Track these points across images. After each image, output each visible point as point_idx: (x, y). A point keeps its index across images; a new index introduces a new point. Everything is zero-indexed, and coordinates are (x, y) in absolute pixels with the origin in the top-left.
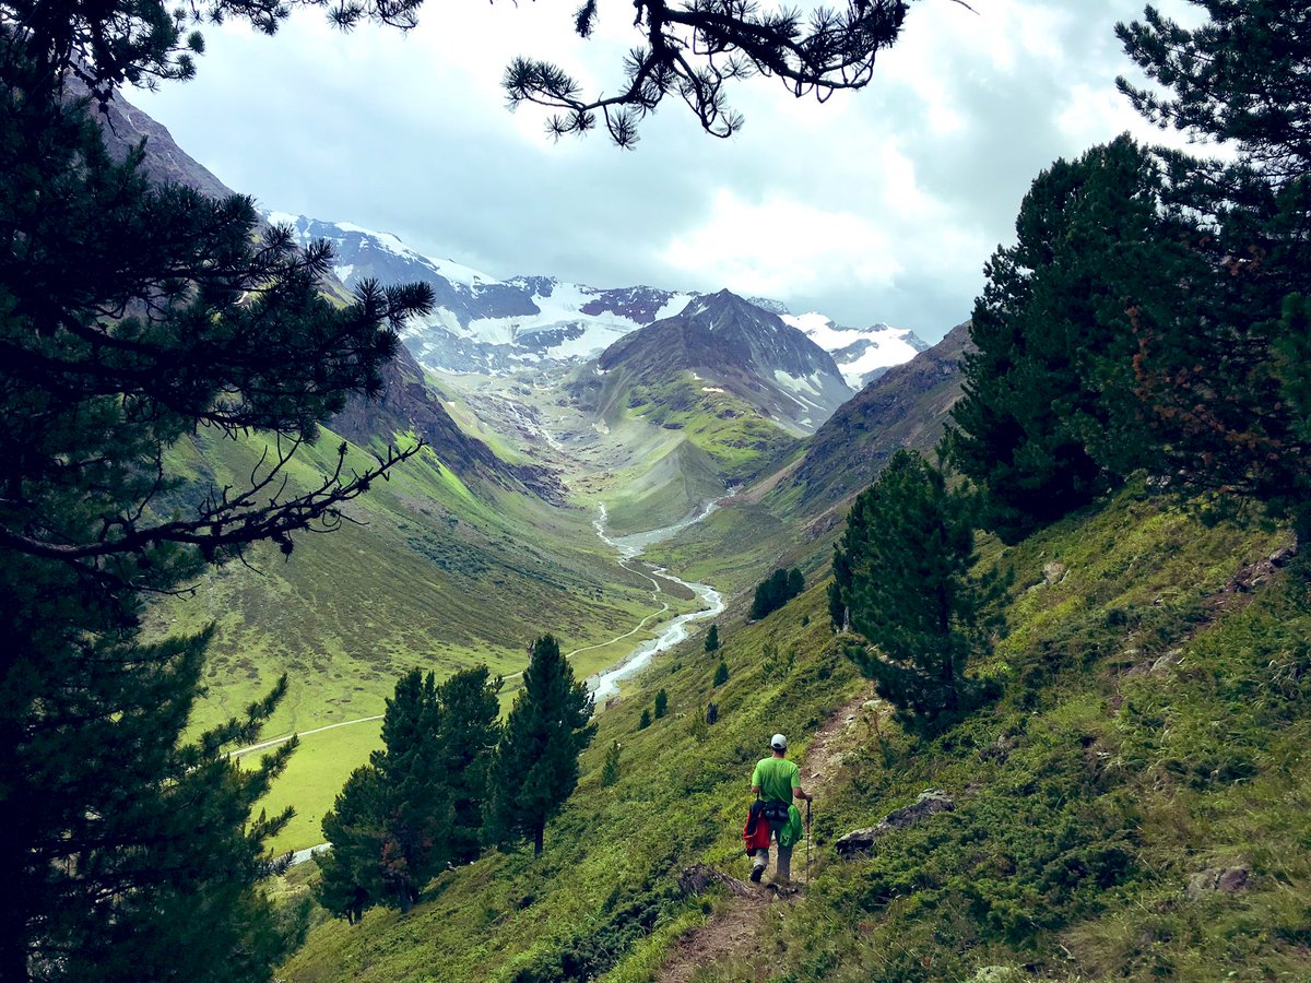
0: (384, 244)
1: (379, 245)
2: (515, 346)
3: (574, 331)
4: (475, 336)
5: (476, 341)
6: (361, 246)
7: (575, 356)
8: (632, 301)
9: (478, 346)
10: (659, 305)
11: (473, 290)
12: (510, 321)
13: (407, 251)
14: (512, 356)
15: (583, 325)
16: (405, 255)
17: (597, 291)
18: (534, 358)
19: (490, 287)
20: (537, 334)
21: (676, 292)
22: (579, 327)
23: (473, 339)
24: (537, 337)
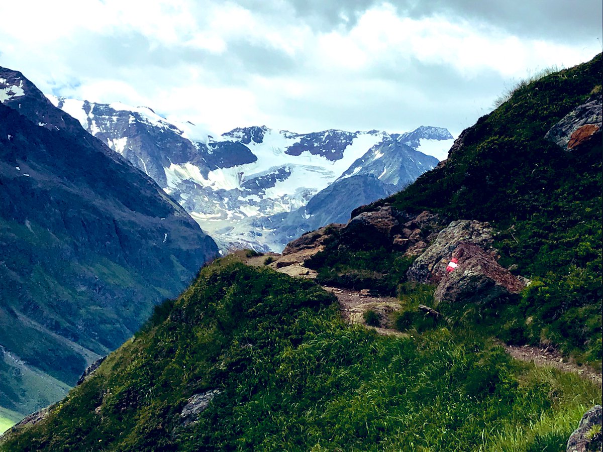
0: (144, 118)
1: (141, 119)
2: (242, 189)
3: (283, 174)
4: (213, 184)
5: (215, 188)
6: (130, 122)
7: (285, 195)
8: (325, 142)
9: (217, 193)
10: (346, 144)
11: (208, 147)
12: (236, 169)
13: (160, 122)
14: (240, 198)
15: (290, 168)
16: (160, 125)
17: (297, 135)
18: (256, 198)
19: (221, 144)
20: (257, 179)
21: (358, 132)
22: (287, 170)
23: (212, 187)
24: (257, 182)
